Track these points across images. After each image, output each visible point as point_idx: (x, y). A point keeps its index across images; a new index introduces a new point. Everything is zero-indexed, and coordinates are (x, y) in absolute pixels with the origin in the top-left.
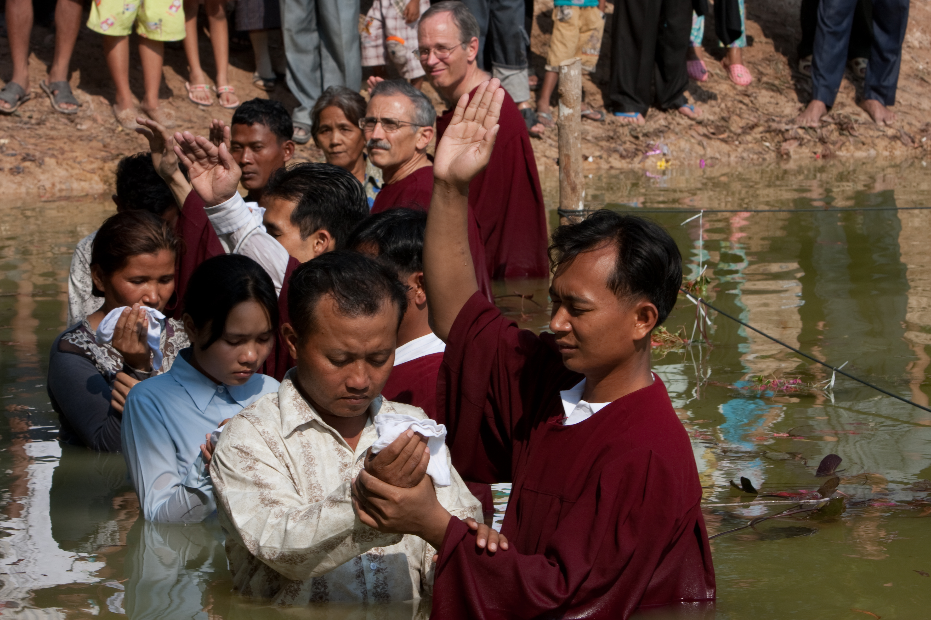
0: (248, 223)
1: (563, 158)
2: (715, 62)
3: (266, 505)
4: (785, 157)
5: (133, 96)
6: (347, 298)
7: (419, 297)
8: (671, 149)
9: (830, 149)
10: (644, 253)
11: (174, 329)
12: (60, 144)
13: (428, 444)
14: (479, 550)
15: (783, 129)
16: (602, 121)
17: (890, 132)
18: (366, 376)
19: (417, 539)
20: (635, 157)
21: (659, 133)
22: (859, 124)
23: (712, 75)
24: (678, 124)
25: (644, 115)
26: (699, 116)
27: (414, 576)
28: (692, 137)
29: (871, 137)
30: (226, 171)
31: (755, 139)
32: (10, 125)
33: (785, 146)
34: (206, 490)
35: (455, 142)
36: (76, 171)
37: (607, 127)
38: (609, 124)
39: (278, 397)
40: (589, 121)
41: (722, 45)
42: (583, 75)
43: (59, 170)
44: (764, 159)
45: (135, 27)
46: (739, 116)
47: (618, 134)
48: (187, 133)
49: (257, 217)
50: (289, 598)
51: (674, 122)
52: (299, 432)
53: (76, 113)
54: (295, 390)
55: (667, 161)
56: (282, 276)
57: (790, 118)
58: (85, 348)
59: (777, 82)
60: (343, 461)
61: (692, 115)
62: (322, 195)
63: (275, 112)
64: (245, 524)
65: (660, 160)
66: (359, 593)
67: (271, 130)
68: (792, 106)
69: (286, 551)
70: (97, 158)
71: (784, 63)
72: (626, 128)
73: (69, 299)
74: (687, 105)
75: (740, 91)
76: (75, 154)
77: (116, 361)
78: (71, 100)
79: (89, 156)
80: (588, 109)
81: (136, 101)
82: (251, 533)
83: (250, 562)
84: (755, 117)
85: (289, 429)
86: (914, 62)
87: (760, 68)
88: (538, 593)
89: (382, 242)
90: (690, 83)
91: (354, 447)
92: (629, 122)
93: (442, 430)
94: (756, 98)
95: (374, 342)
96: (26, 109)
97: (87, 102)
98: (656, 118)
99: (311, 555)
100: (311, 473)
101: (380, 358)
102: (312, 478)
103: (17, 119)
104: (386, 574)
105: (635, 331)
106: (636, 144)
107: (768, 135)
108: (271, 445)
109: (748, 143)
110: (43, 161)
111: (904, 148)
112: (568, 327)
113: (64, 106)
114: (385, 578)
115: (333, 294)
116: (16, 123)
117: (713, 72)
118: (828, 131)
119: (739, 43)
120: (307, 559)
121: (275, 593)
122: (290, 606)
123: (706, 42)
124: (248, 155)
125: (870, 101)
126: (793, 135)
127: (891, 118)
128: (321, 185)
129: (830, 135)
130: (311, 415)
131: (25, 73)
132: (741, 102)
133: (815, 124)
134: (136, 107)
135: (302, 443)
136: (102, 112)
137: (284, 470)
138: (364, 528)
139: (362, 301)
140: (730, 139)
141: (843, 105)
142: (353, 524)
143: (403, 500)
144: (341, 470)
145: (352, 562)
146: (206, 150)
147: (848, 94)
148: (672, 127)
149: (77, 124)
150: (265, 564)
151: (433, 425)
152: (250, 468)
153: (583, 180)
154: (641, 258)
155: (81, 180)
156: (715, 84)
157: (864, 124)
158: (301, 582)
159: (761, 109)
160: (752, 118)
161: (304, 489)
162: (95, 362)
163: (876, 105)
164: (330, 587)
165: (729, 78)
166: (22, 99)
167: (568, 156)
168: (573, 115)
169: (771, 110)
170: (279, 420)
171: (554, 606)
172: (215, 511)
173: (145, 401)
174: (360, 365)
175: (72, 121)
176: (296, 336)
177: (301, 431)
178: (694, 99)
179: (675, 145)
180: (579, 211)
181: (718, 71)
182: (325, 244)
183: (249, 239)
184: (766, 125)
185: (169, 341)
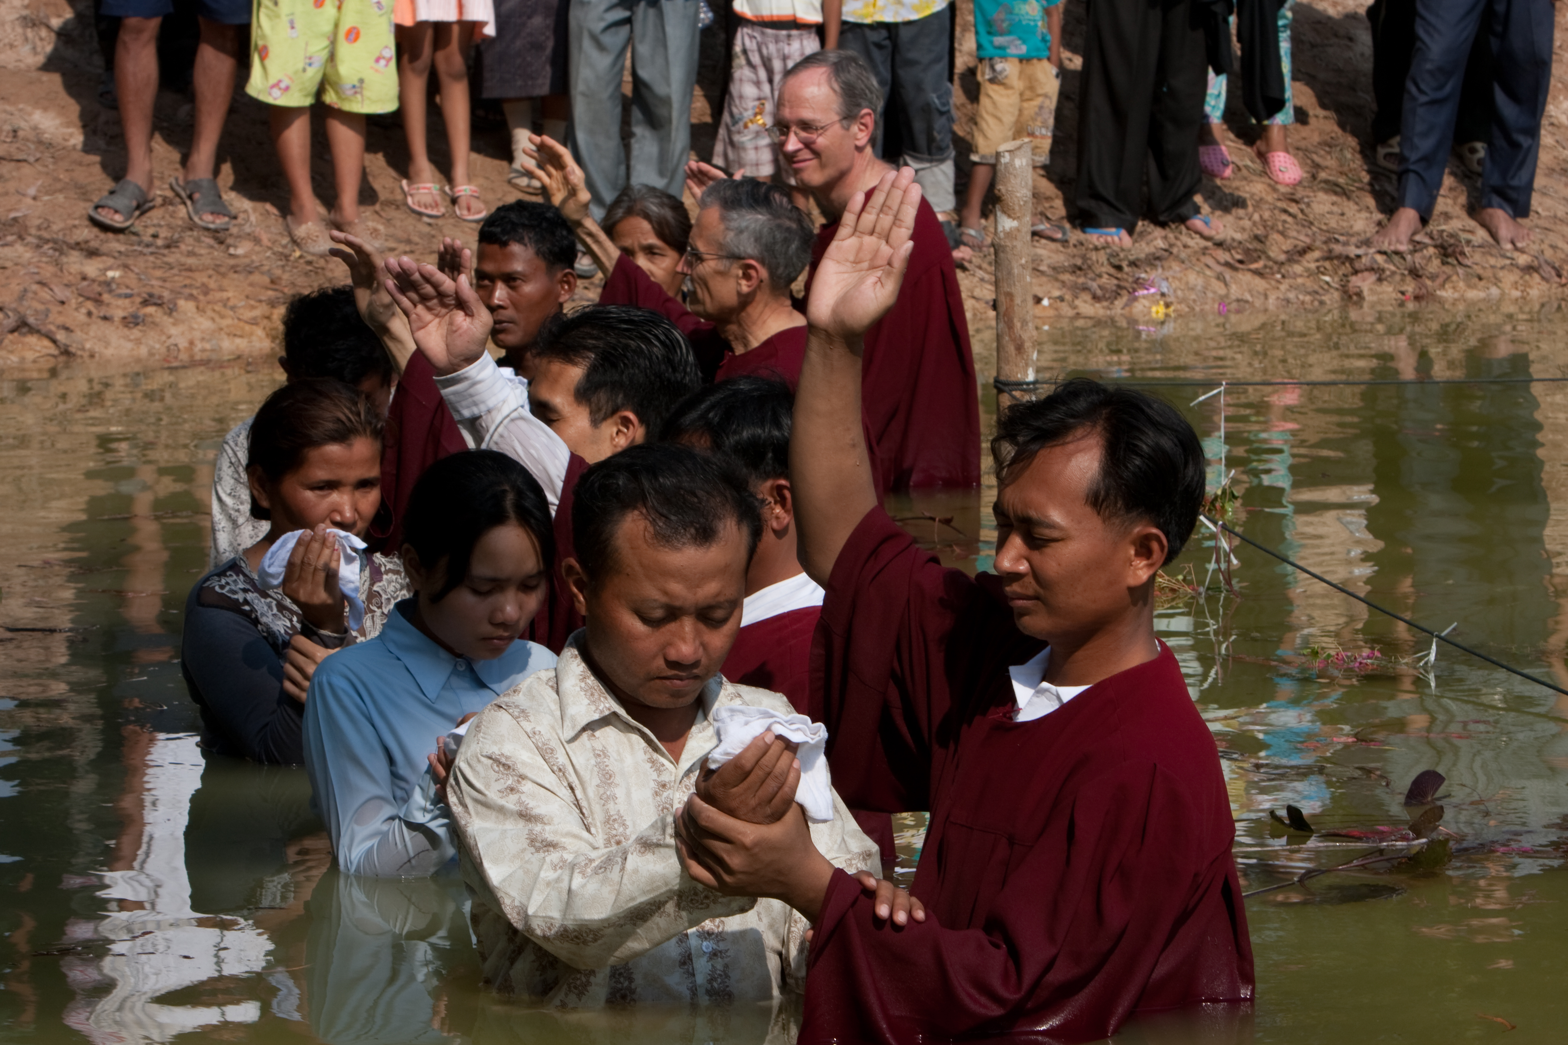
0: (504, 402)
1: (1002, 298)
2: (1243, 147)
3: (538, 850)
4: (1355, 298)
5: (317, 202)
6: (667, 518)
7: (777, 518)
8: (1174, 286)
9: (1426, 287)
10: (1144, 447)
11: (383, 569)
12: (201, 278)
13: (799, 755)
14: (879, 922)
15: (1352, 255)
16: (1065, 242)
17: (1523, 260)
18: (697, 643)
19: (777, 904)
20: (1116, 298)
21: (1154, 260)
22: (1473, 246)
23: (1239, 169)
24: (1185, 246)
25: (1131, 232)
26: (1218, 233)
27: (773, 963)
28: (1208, 266)
29: (1492, 267)
30: (468, 319)
31: (1307, 270)
32: (122, 248)
33: (1355, 281)
34: (438, 826)
35: (842, 268)
36: (227, 322)
37: (1071, 250)
38: (1075, 246)
39: (556, 676)
40: (1043, 241)
41: (1254, 121)
42: (1035, 168)
43: (200, 320)
44: (1322, 303)
45: (320, 92)
46: (1282, 233)
47: (1089, 262)
48: (405, 259)
49: (518, 391)
50: (573, 997)
51: (1179, 243)
52: (590, 732)
53: (227, 230)
54: (583, 665)
55: (1167, 305)
56: (560, 485)
57: (1363, 237)
58: (241, 600)
59: (1342, 180)
60: (659, 780)
61: (1207, 232)
62: (625, 356)
63: (544, 225)
64: (504, 880)
65: (1157, 303)
66: (684, 990)
67: (538, 253)
68: (1367, 219)
69: (570, 924)
70: (260, 301)
71: (1353, 149)
72: (1102, 252)
73: (212, 523)
74: (1199, 216)
75: (1283, 194)
76: (225, 295)
77: (291, 621)
78: (219, 208)
79: (247, 297)
80: (1042, 223)
81: (322, 210)
82: (513, 893)
83: (511, 940)
84: (1307, 235)
85: (573, 727)
86: (1561, 149)
87: (1315, 157)
88: (972, 991)
89: (717, 432)
90: (1204, 181)
91: (676, 757)
92: (1107, 242)
93: (818, 733)
94: (1308, 205)
95: (710, 589)
96: (149, 222)
97: (245, 211)
98: (1150, 237)
99: (610, 930)
100: (608, 798)
101: (719, 614)
102: (611, 806)
103: (134, 238)
104: (726, 960)
105: (1131, 573)
106: (1117, 278)
107: (1327, 264)
108: (545, 753)
109: (1296, 276)
110: (175, 305)
111: (1544, 286)
112: (1023, 567)
113: (209, 218)
114: (726, 966)
115: (644, 511)
116: (132, 245)
117: (1240, 164)
118: (1424, 257)
119: (1281, 119)
120: (603, 936)
121: (551, 989)
122: (575, 1009)
123: (1229, 116)
124: (500, 293)
125: (1490, 211)
126: (1368, 264)
127: (1523, 238)
128: (623, 341)
129: (1427, 265)
130: (610, 705)
131: (147, 166)
132: (1285, 211)
133: (1403, 248)
134: (323, 220)
135: (594, 750)
136: (268, 227)
137: (565, 793)
138: (695, 888)
139: (692, 523)
140: (1268, 270)
141: (1447, 216)
142: (678, 881)
143: (757, 844)
144: (656, 794)
145: (674, 941)
146: (436, 286)
147: (1455, 199)
148: (1175, 250)
149: (228, 247)
150: (535, 944)
151: (805, 724)
152: (512, 789)
153: (1035, 333)
154: (1141, 456)
155: (235, 335)
156: (1244, 183)
157: (1479, 246)
158: (593, 972)
159: (1316, 223)
160: (1302, 238)
161: (598, 824)
162: (256, 622)
163: (1500, 217)
164: (639, 980)
165: (1266, 173)
166: (142, 207)
167: (1010, 296)
168: (1018, 230)
169: (1333, 224)
170: (559, 713)
171: (996, 1011)
172: (452, 859)
173: (341, 683)
174: (688, 625)
175: (221, 242)
176: (585, 578)
177: (593, 730)
178: (1211, 207)
179: (1180, 280)
180: (1028, 384)
181: (1249, 163)
182: (630, 433)
183: (506, 427)
184: (1325, 247)
185: (375, 588)
